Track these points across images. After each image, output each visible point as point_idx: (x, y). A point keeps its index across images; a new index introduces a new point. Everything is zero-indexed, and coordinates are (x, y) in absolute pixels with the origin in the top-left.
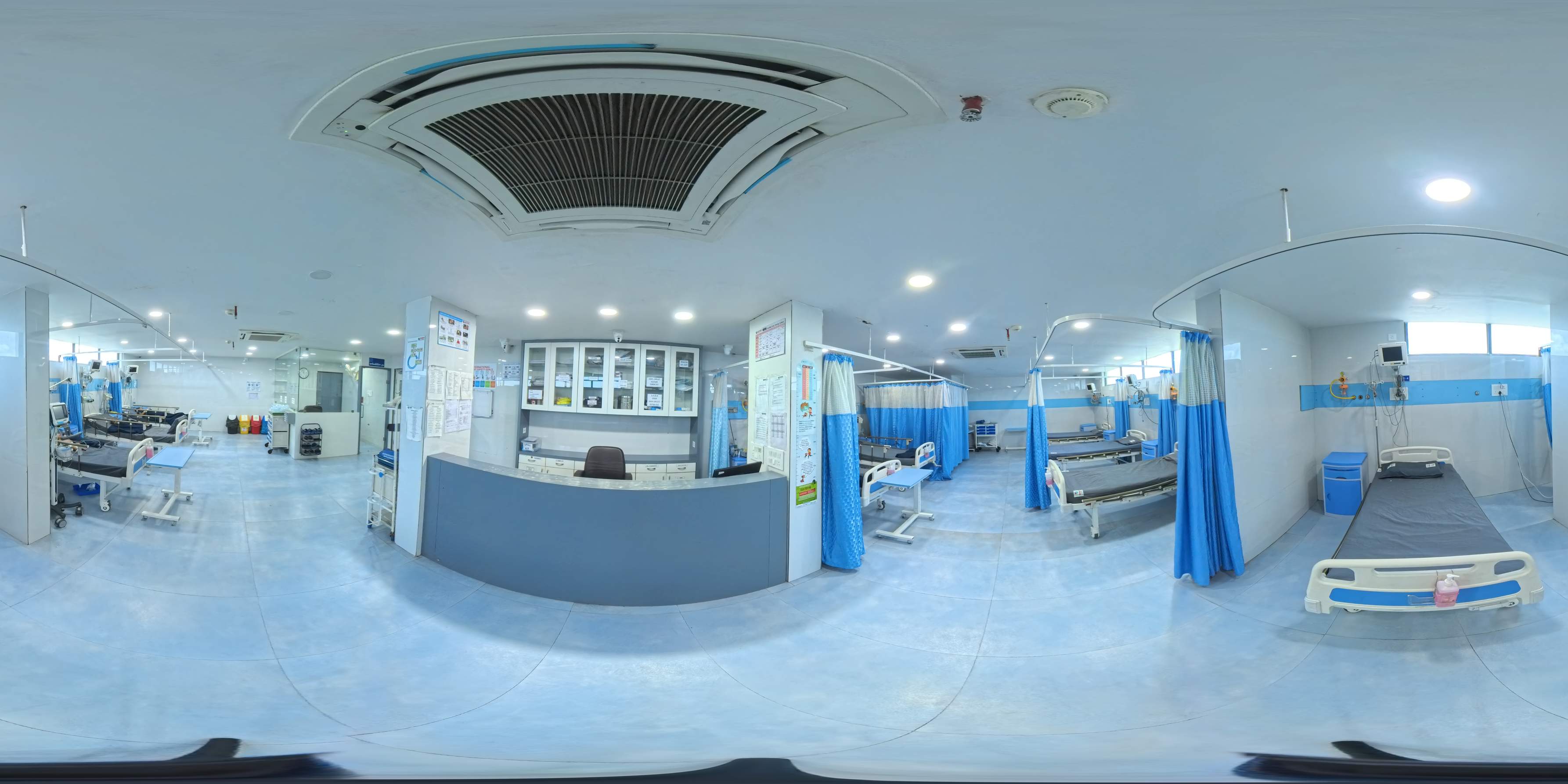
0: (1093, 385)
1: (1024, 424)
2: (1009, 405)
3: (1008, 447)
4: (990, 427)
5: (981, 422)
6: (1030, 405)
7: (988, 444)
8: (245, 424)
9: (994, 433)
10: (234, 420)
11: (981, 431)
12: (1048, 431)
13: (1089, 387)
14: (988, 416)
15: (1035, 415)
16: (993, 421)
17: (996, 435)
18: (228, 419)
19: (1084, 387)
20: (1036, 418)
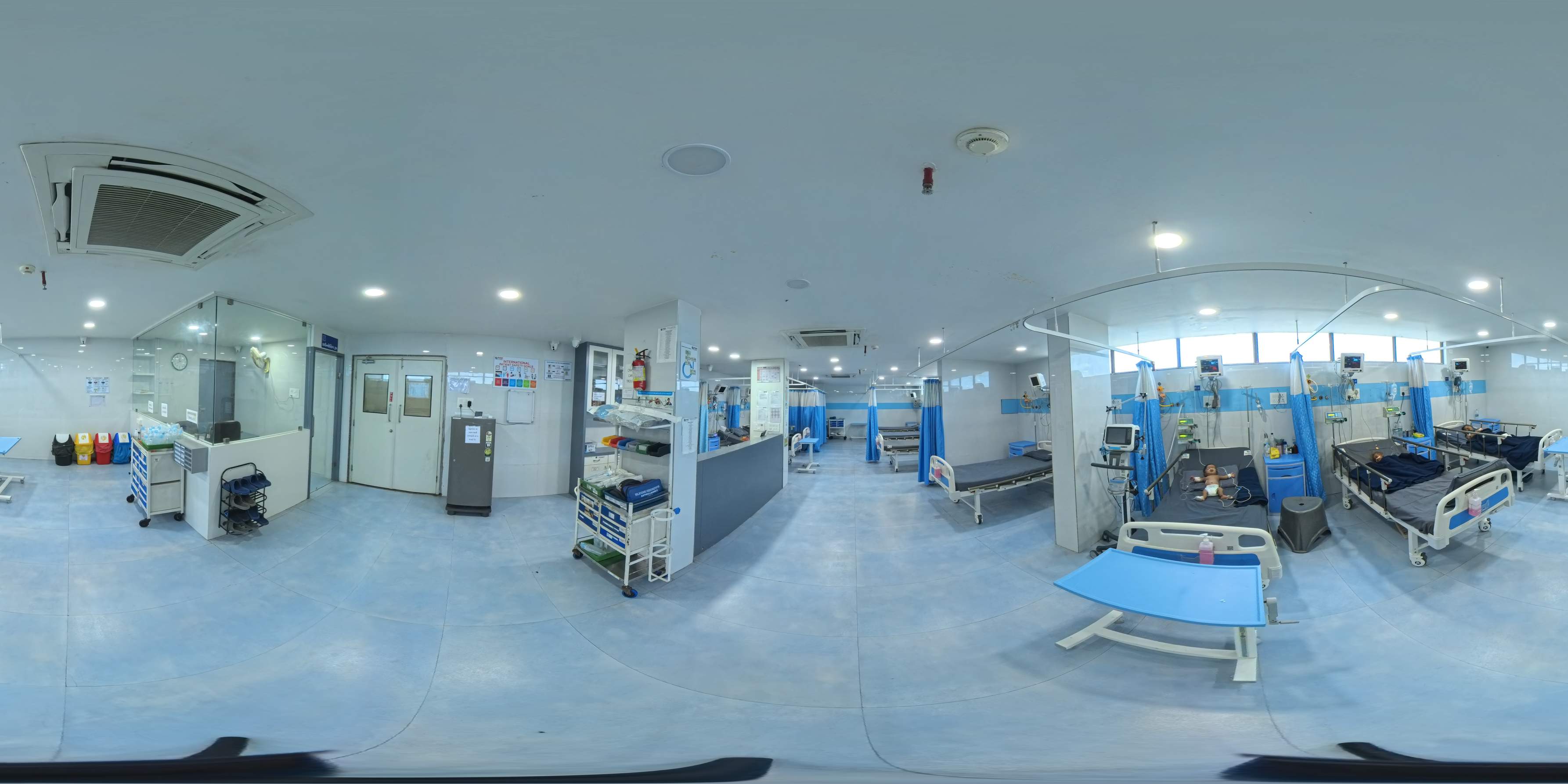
0: (914, 394)
1: (864, 420)
2: (854, 406)
3: (854, 436)
4: (840, 422)
5: (834, 418)
6: (869, 406)
7: (838, 434)
8: (85, 449)
9: (843, 426)
10: (65, 443)
11: (834, 424)
12: (878, 426)
13: (912, 395)
14: (838, 414)
15: (872, 412)
16: (842, 417)
17: (844, 428)
18: (55, 442)
19: (908, 395)
20: (872, 413)
